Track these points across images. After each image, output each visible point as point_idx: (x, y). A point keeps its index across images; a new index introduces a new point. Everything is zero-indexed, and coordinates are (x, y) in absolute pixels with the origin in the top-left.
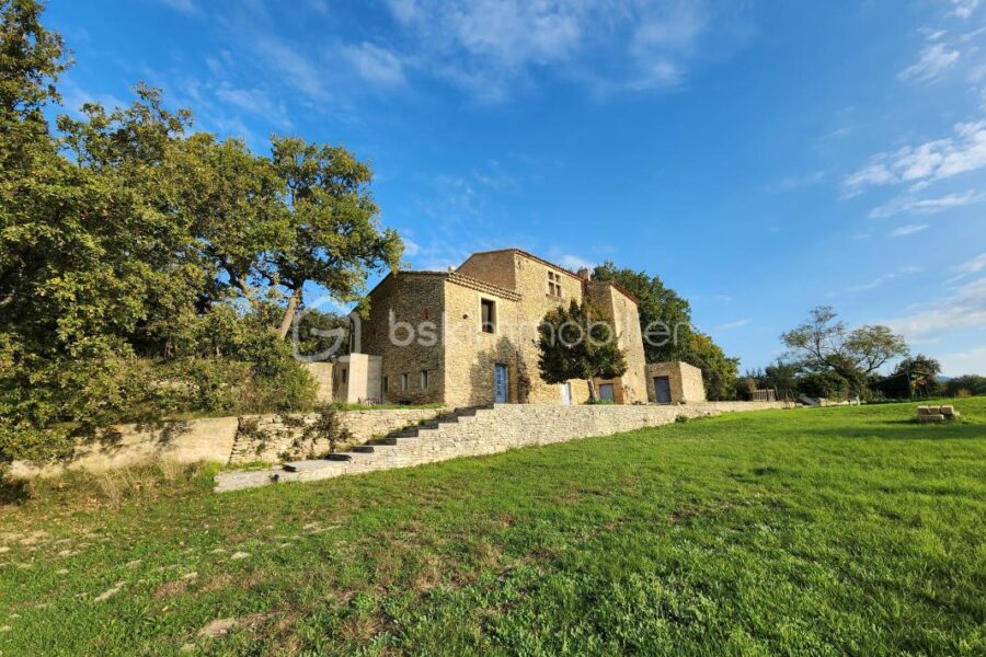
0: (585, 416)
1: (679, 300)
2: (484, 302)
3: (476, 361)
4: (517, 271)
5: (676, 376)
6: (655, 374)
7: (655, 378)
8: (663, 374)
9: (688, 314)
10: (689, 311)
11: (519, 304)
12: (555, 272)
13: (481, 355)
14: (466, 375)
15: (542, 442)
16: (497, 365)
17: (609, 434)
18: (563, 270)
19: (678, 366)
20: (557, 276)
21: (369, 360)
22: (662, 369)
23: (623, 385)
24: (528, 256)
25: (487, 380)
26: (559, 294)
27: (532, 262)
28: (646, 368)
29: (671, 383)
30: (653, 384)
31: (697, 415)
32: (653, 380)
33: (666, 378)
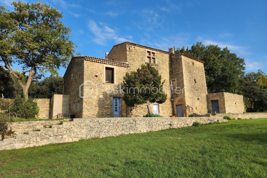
0: (130, 123)
1: (238, 59)
2: (107, 68)
3: (101, 96)
4: (128, 52)
5: (222, 100)
6: (211, 99)
7: (212, 101)
8: (215, 99)
9: (244, 66)
10: (244, 64)
11: (128, 68)
12: (151, 51)
13: (105, 94)
14: (95, 103)
15: (102, 136)
16: (114, 97)
17: (145, 131)
18: (156, 50)
19: (223, 95)
20: (153, 53)
21: (63, 97)
22: (215, 96)
23: (186, 106)
24: (134, 45)
25: (108, 105)
26: (154, 62)
27: (137, 48)
28: (207, 96)
29: (219, 104)
30: (210, 104)
31: (209, 122)
32: (210, 102)
33: (217, 101)
